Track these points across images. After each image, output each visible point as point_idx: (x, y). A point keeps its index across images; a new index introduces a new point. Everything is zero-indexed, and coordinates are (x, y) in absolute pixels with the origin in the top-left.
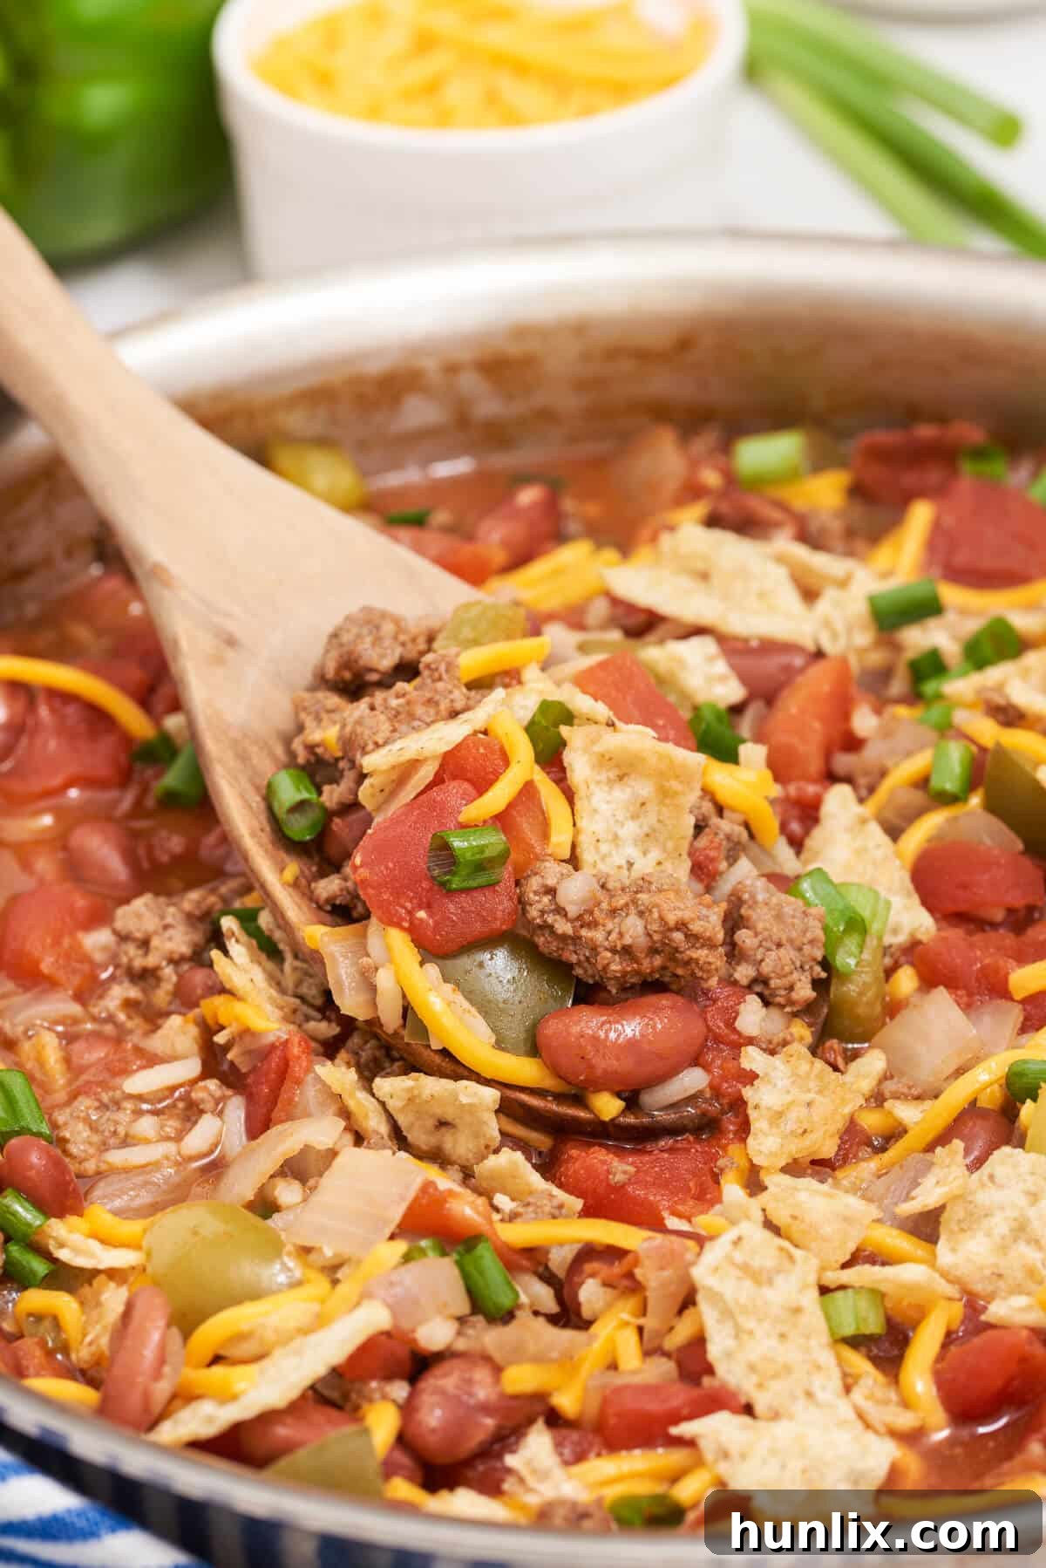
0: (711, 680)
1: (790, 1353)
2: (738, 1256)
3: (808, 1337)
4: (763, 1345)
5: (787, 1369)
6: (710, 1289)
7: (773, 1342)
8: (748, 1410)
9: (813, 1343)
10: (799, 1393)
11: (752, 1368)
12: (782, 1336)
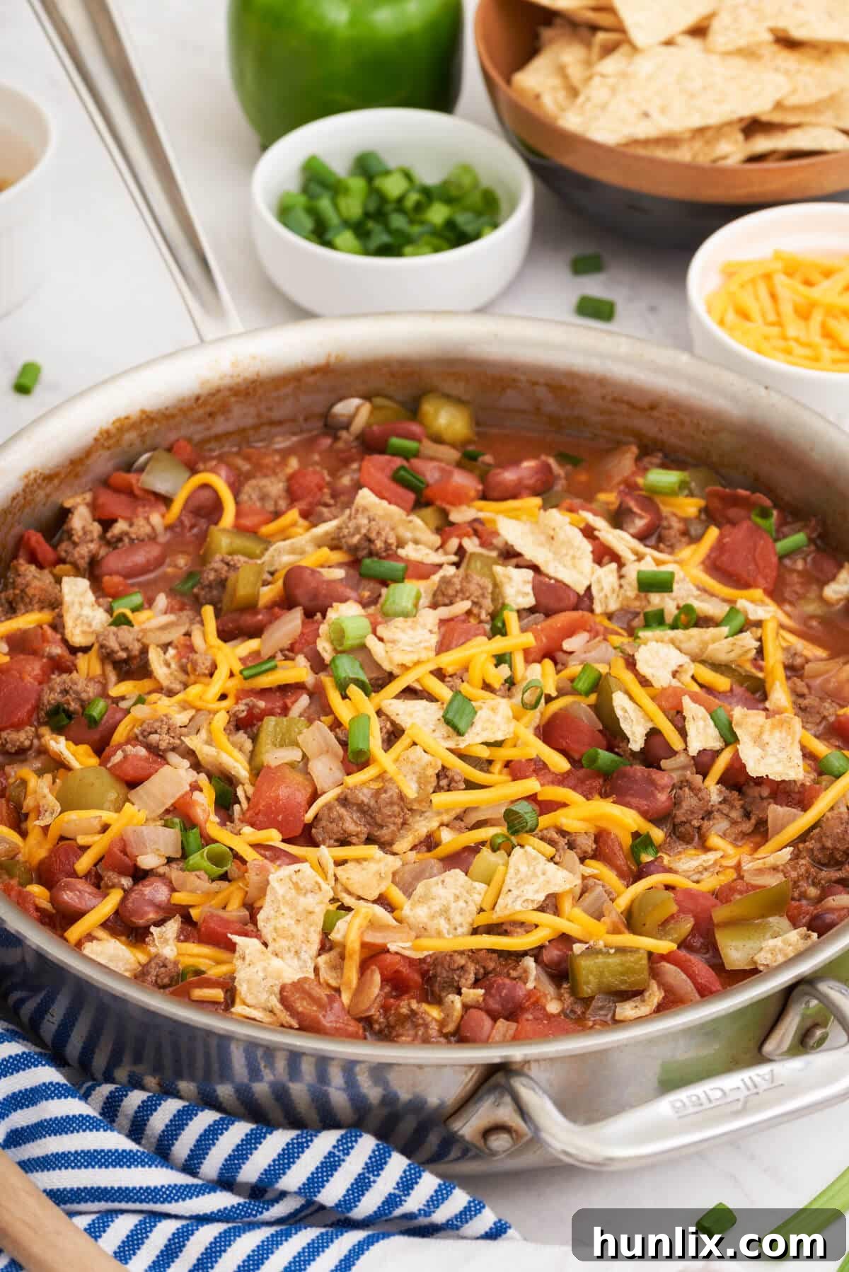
0: (519, 593)
1: (298, 930)
2: (295, 878)
3: (311, 925)
4: (286, 922)
5: (293, 936)
6: (273, 888)
7: (293, 922)
8: (265, 945)
9: (312, 929)
10: (293, 950)
11: (275, 929)
12: (298, 921)
